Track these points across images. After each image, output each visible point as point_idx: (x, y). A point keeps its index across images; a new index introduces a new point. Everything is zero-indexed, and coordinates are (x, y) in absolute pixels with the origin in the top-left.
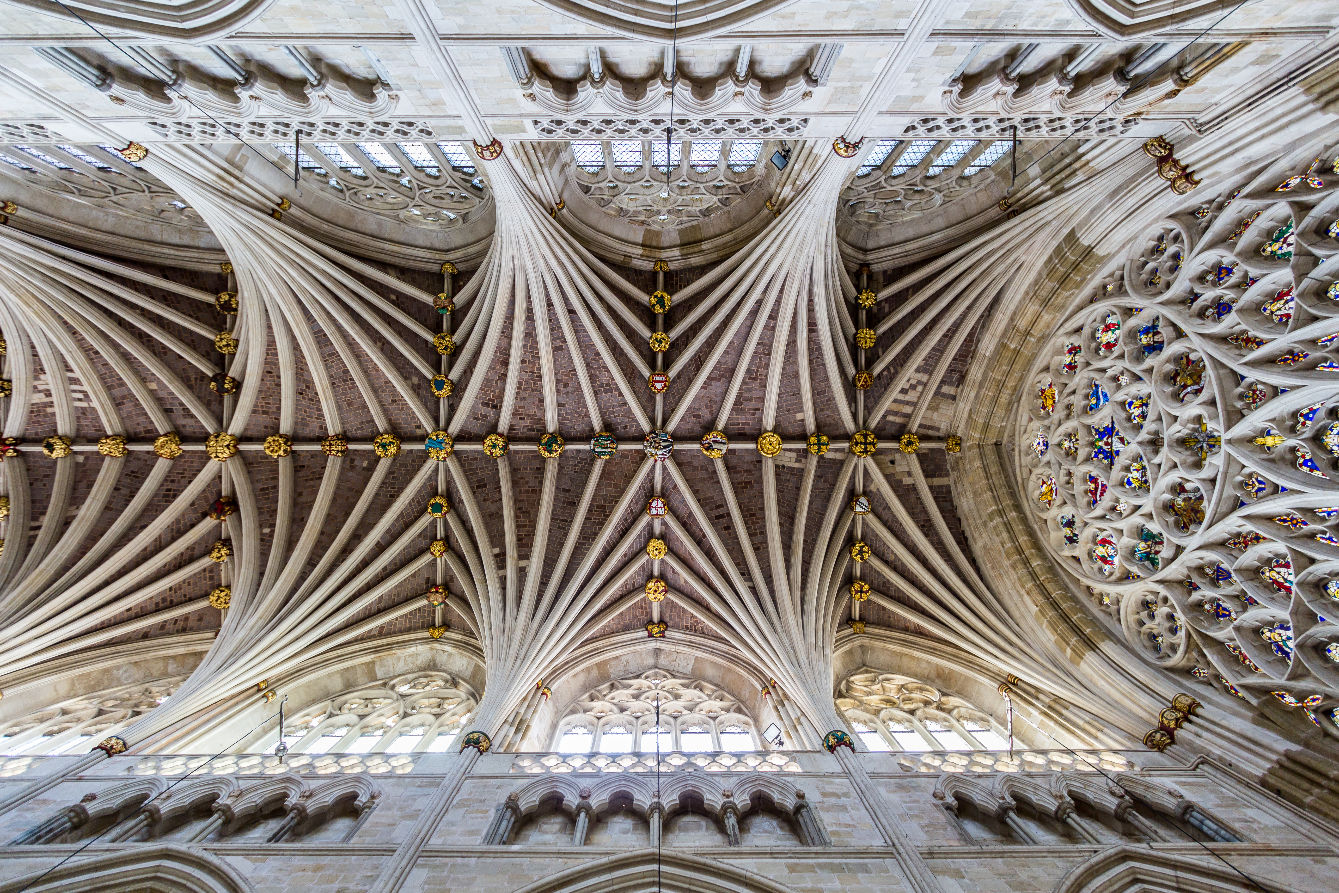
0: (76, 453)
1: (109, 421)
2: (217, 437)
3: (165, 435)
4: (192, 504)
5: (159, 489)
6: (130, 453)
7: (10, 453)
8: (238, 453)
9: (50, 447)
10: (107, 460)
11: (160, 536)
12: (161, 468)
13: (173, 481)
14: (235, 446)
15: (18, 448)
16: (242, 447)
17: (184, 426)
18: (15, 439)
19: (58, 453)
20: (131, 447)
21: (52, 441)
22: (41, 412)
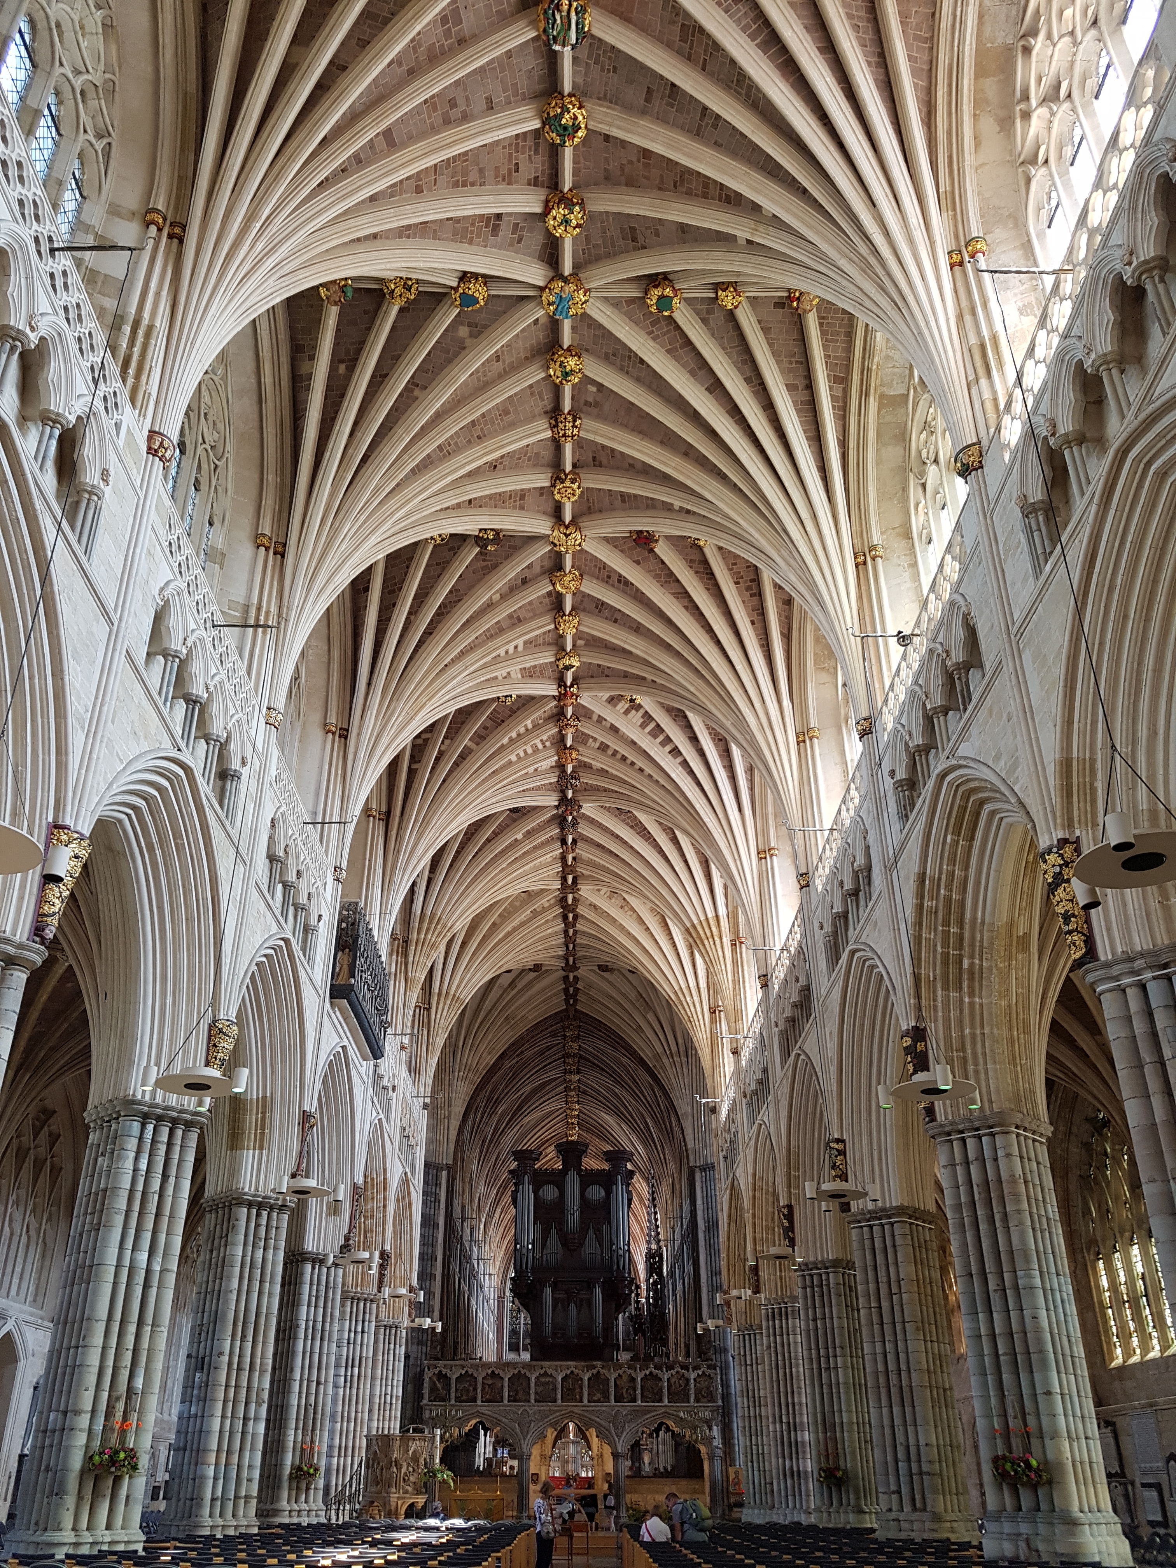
0: (574, 649)
1: (540, 628)
2: (555, 545)
3: (554, 585)
4: (638, 563)
5: (618, 589)
6: (573, 608)
7: (574, 690)
8: (574, 522)
9: (568, 668)
10: (581, 628)
11: (672, 594)
12: (592, 588)
14: (567, 527)
15: (569, 684)
16: (568, 518)
17: (542, 567)
18: (560, 686)
19: (575, 662)
20: (568, 609)
21: (561, 666)
22: (530, 674)
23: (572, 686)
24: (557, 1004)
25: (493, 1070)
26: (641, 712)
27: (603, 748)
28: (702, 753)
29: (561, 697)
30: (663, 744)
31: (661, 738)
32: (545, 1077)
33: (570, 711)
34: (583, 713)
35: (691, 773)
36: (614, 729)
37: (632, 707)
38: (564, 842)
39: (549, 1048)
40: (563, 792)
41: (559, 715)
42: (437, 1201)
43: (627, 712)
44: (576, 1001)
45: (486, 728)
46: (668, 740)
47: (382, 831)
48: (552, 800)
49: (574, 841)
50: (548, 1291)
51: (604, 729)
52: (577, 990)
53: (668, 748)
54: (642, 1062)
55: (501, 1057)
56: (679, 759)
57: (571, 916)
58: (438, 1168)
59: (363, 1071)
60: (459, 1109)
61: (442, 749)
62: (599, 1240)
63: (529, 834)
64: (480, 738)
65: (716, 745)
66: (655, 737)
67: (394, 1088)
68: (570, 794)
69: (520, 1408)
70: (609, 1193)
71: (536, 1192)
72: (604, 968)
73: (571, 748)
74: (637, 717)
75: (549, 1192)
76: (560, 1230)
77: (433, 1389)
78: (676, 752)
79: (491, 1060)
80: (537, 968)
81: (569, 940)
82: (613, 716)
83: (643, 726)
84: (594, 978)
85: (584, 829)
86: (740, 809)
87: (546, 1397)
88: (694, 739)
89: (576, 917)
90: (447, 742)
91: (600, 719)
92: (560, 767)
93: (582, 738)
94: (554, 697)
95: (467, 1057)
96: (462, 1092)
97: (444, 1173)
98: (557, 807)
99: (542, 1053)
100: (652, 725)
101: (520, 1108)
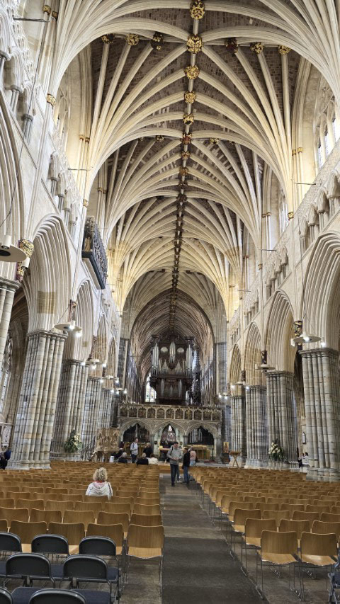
0: (192, 112)
1: (177, 98)
2: (189, 47)
3: (186, 73)
4: (226, 62)
5: (215, 78)
6: (194, 90)
8: (199, 35)
10: (196, 100)
12: (203, 76)
13: (212, 71)
14: (195, 37)
15: (187, 133)
16: (196, 32)
17: (181, 64)
18: (183, 134)
19: (192, 120)
20: (191, 89)
21: (185, 121)
22: (171, 125)
23: (189, 134)
24: (169, 285)
25: (145, 308)
26: (218, 149)
27: (200, 168)
28: (242, 171)
29: (183, 140)
30: (226, 165)
31: (225, 163)
32: (164, 312)
33: (186, 148)
34: (192, 149)
35: (237, 179)
36: (205, 158)
37: (214, 147)
38: (178, 216)
39: (165, 303)
40: (180, 191)
41: (180, 150)
42: (124, 351)
43: (211, 150)
44: (177, 285)
45: (150, 154)
46: (229, 163)
47: (105, 198)
48: (175, 194)
49: (182, 216)
50: (163, 382)
51: (200, 158)
52: (177, 280)
53: (228, 167)
54: (199, 308)
55: (148, 304)
56: (232, 173)
57: (177, 249)
58: (125, 340)
59: (97, 293)
60: (133, 321)
61: (131, 162)
62: (181, 365)
63: (164, 210)
64: (147, 158)
65: (249, 167)
66: (223, 162)
67: (109, 306)
68: (182, 192)
69: (150, 420)
70: (185, 350)
71: (160, 349)
72: (188, 272)
73: (185, 168)
74: (216, 152)
75: (164, 350)
76: (167, 362)
77: (121, 413)
78: (231, 169)
79: (144, 304)
80: (163, 271)
81: (177, 260)
82: (205, 151)
83: (218, 157)
84: (183, 276)
85: (187, 210)
86: (256, 196)
87: (161, 416)
88: (239, 164)
89: (179, 250)
90: (133, 160)
91: (200, 152)
92: (179, 177)
93: (190, 162)
94: (180, 139)
95: (135, 302)
96: (134, 315)
97: (127, 342)
98: (177, 198)
99: (162, 304)
100: (222, 156)
101: (153, 324)
